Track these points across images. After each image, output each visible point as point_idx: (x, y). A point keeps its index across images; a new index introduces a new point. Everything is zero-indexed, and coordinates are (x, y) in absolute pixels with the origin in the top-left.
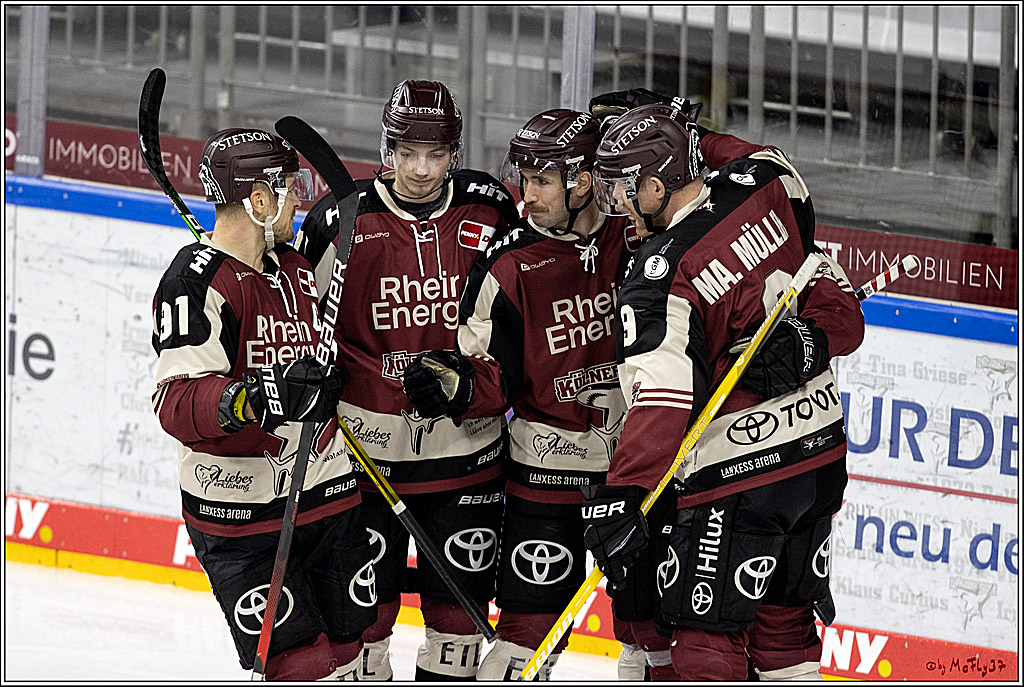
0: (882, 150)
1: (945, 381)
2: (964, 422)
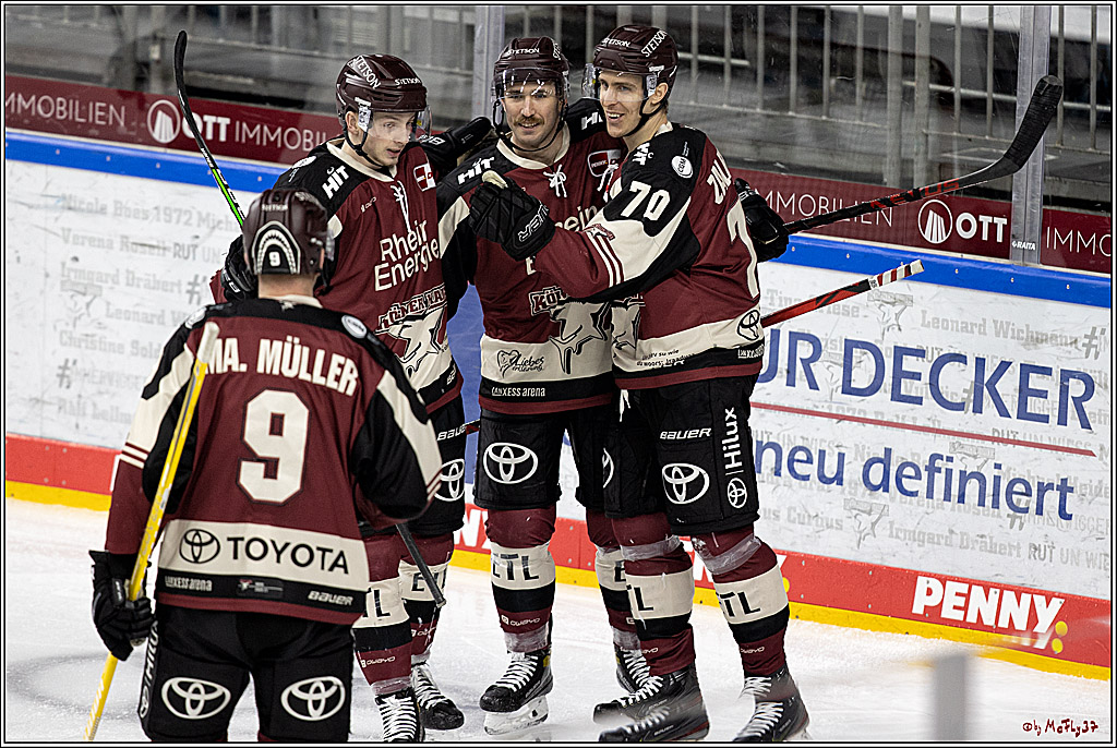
0: (776, 96)
1: (838, 313)
2: (856, 352)
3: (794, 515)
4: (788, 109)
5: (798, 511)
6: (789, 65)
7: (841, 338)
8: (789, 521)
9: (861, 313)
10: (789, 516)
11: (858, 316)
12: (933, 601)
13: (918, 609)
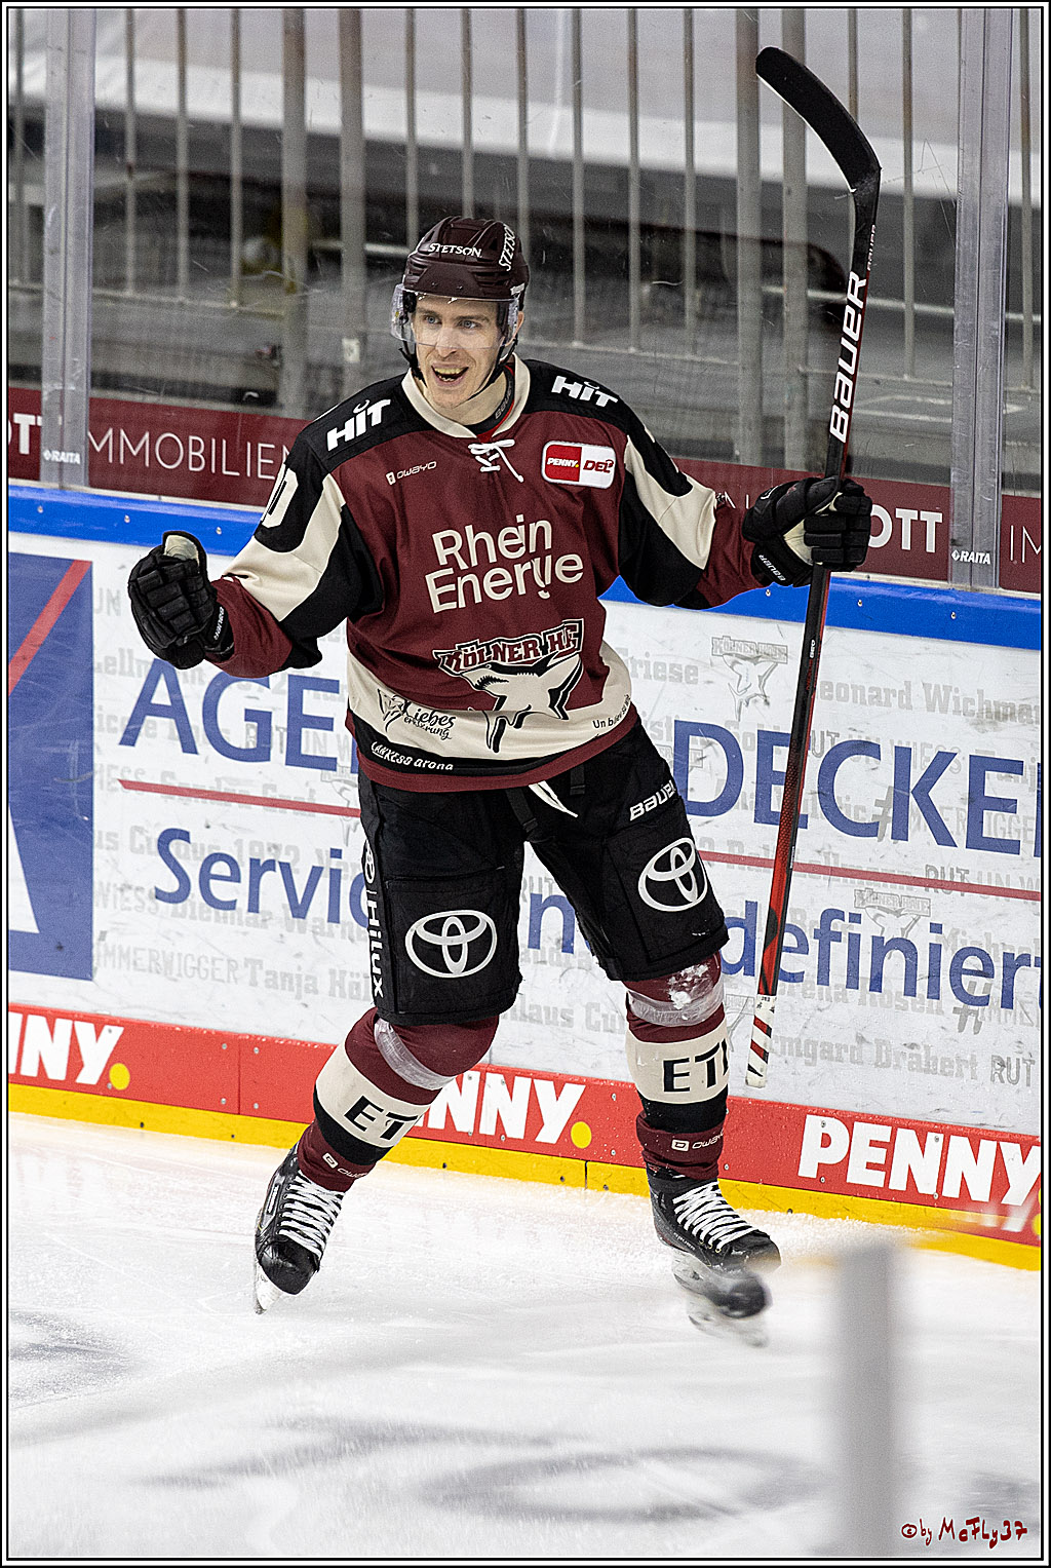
0: (554, 316)
1: (664, 678)
2: (695, 743)
3: (596, 1017)
4: (570, 337)
5: (603, 1010)
6: (571, 262)
7: (669, 718)
8: (590, 1027)
9: (702, 676)
10: (588, 1019)
11: (695, 682)
12: (833, 1156)
13: (808, 1169)
